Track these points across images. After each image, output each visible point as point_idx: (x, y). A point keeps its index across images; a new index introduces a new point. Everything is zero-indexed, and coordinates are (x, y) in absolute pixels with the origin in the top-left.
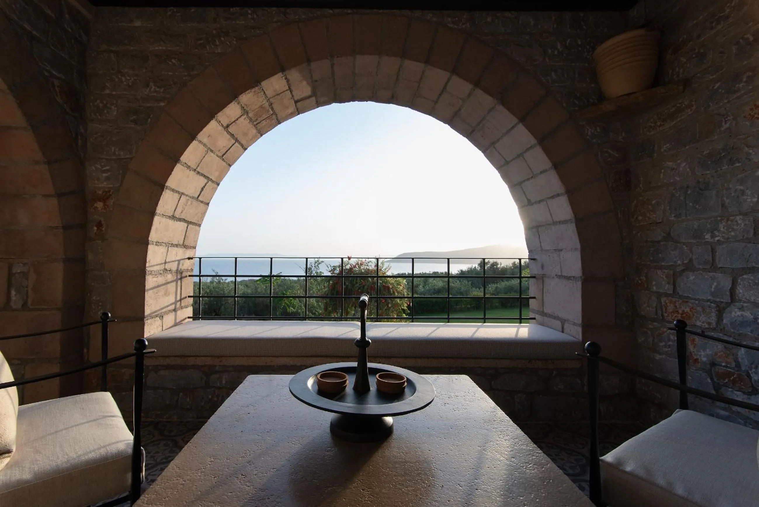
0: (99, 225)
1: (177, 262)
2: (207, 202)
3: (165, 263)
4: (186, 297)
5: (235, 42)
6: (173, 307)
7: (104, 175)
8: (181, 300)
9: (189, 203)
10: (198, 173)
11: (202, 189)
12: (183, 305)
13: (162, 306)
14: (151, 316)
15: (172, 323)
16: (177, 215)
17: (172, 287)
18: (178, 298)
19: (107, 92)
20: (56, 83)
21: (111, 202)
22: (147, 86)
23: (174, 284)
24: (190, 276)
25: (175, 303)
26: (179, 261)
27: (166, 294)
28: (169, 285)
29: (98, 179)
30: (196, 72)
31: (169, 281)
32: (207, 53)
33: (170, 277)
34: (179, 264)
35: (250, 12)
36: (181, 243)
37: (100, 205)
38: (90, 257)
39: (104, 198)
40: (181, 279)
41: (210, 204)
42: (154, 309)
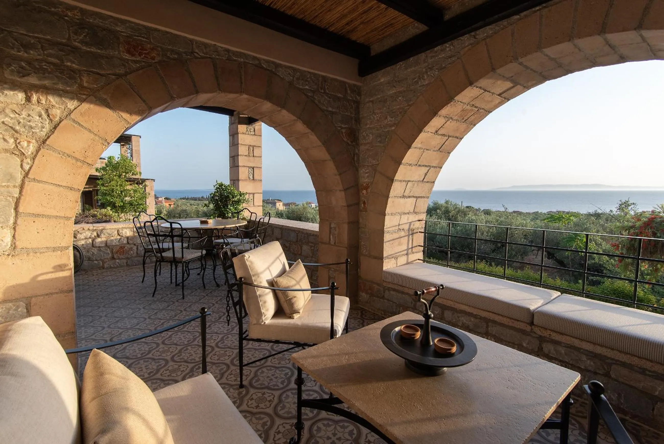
0: (364, 203)
1: (409, 224)
2: (433, 181)
3: (399, 225)
4: (417, 246)
5: (437, 73)
6: (405, 252)
7: (367, 175)
8: (412, 248)
9: (416, 185)
10: (419, 165)
11: (426, 174)
12: (414, 251)
13: (397, 251)
14: (388, 257)
15: (405, 262)
16: (406, 194)
17: (405, 240)
18: (410, 246)
19: (368, 126)
20: (344, 131)
21: (369, 190)
22: (386, 118)
23: (407, 238)
24: (420, 232)
25: (408, 249)
26: (410, 223)
27: (400, 244)
28: (402, 239)
29: (364, 177)
30: (412, 102)
31: (401, 236)
32: (420, 87)
33: (403, 234)
34: (410, 225)
35: (448, 46)
36: (412, 211)
37: (364, 192)
38: (361, 221)
39: (366, 188)
40: (412, 234)
41: (436, 182)
42: (390, 253)
